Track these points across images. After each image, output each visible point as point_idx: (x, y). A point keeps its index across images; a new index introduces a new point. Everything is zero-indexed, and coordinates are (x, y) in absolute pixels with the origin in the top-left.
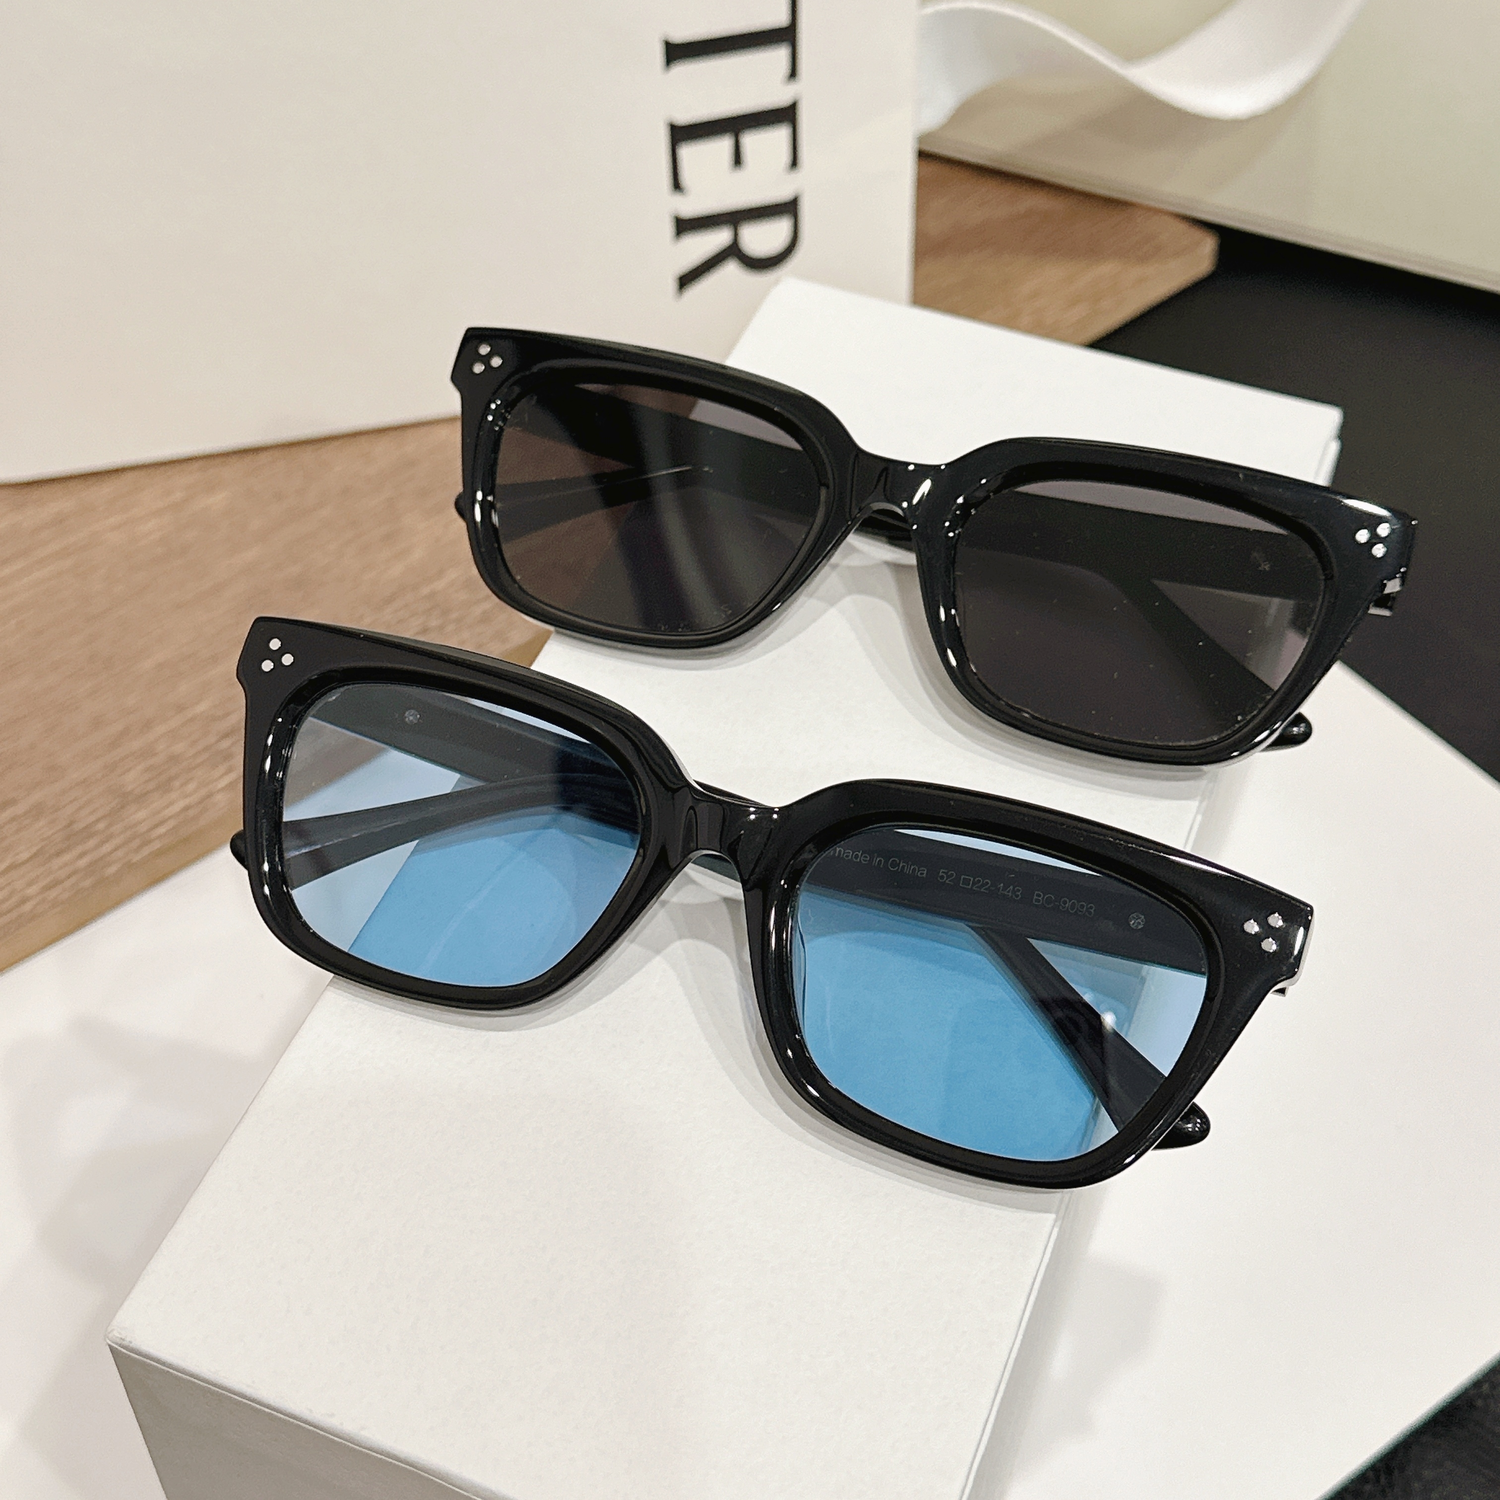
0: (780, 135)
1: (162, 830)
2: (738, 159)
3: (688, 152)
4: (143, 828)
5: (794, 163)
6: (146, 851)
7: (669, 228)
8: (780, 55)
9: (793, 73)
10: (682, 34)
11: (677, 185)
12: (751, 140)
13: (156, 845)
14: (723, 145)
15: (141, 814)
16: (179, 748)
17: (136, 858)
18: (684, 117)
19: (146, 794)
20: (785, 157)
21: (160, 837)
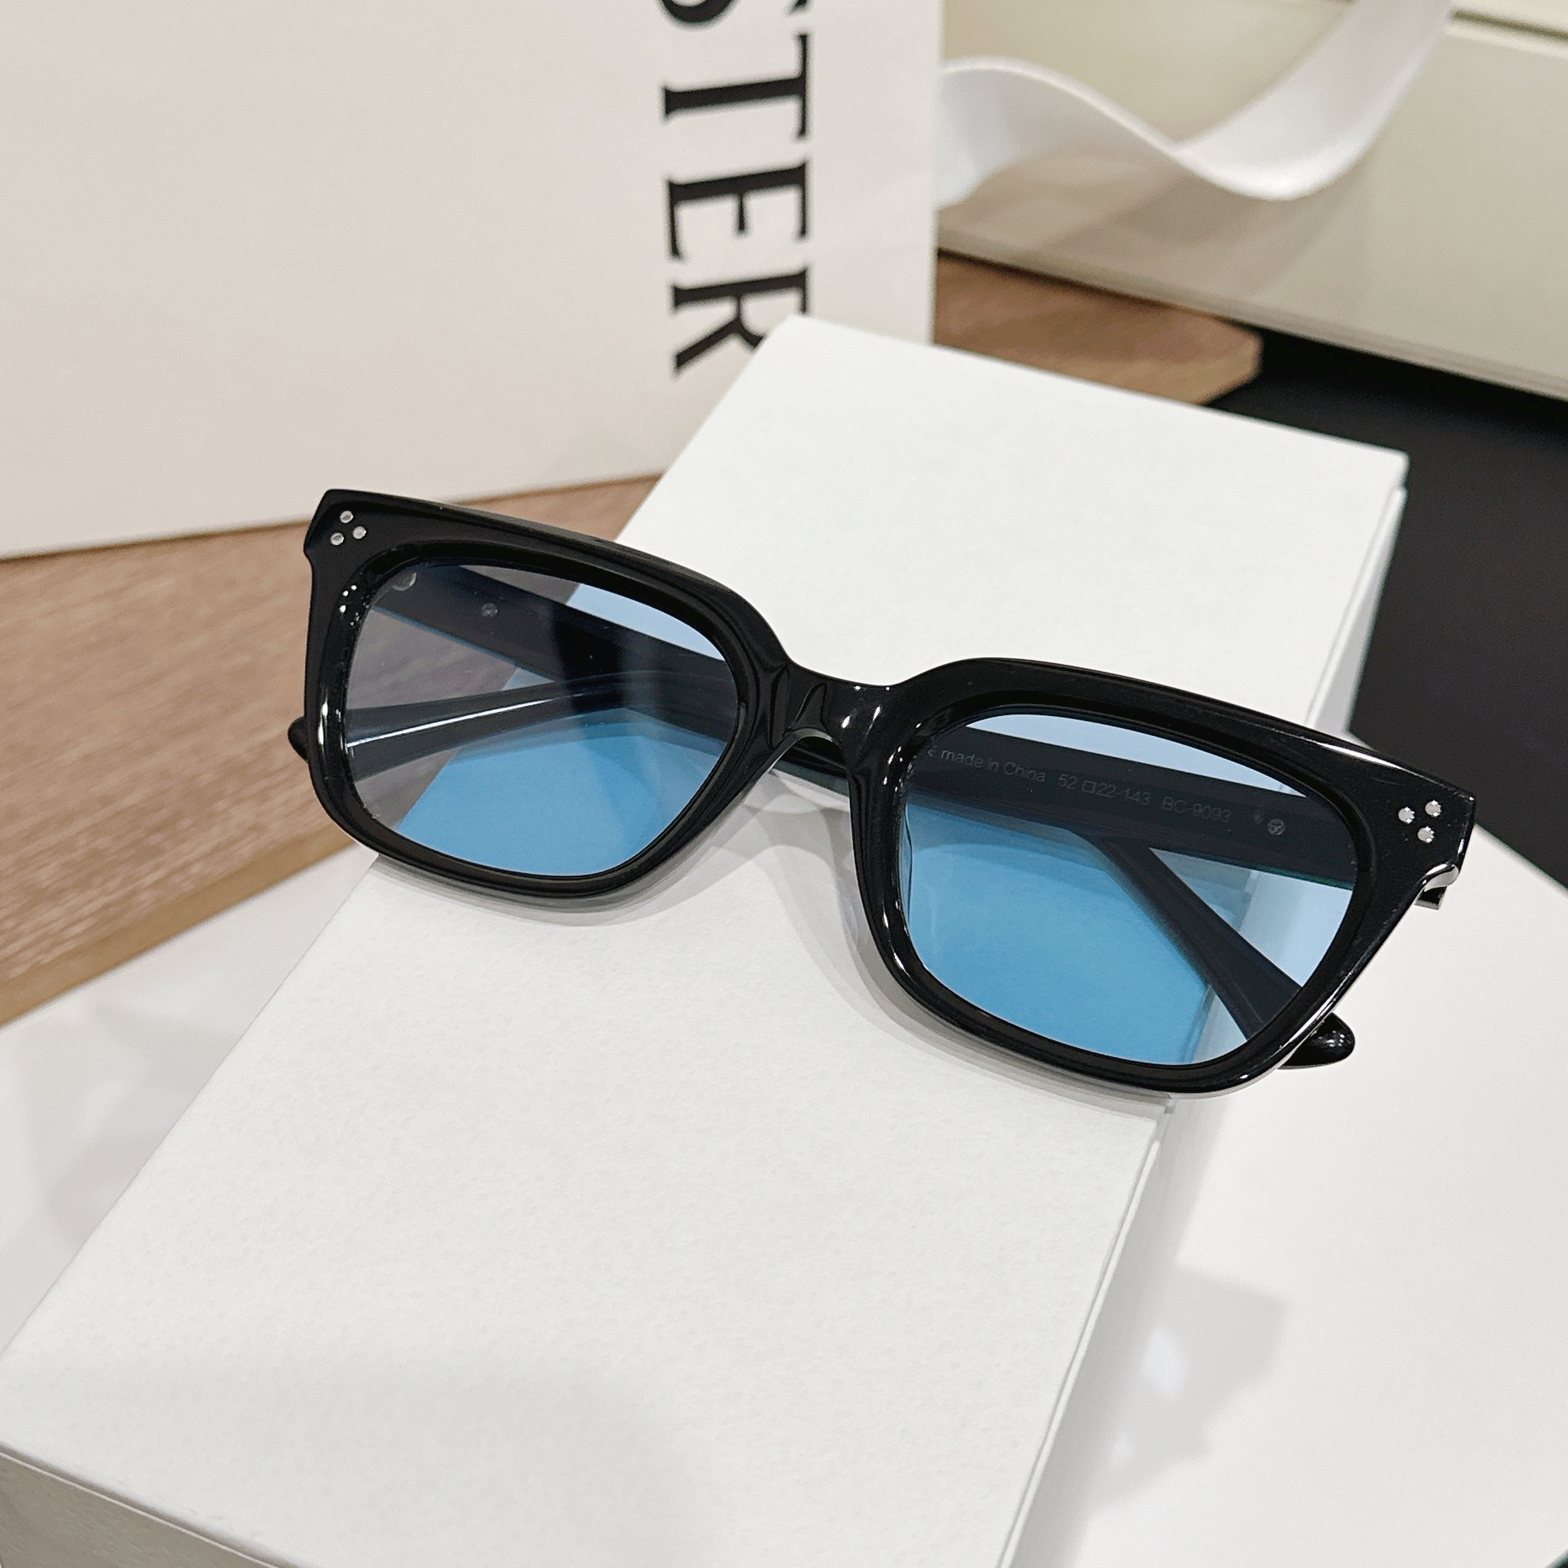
0: (788, 198)
1: (78, 929)
2: (742, 225)
3: (688, 213)
4: (56, 927)
5: (803, 231)
6: (58, 952)
7: (666, 298)
8: (788, 108)
9: (803, 131)
10: (684, 81)
11: (675, 250)
12: (757, 203)
13: (70, 946)
14: (725, 207)
15: (56, 912)
16: (102, 842)
17: (47, 959)
18: (686, 174)
19: (63, 890)
20: (792, 222)
21: (76, 937)
